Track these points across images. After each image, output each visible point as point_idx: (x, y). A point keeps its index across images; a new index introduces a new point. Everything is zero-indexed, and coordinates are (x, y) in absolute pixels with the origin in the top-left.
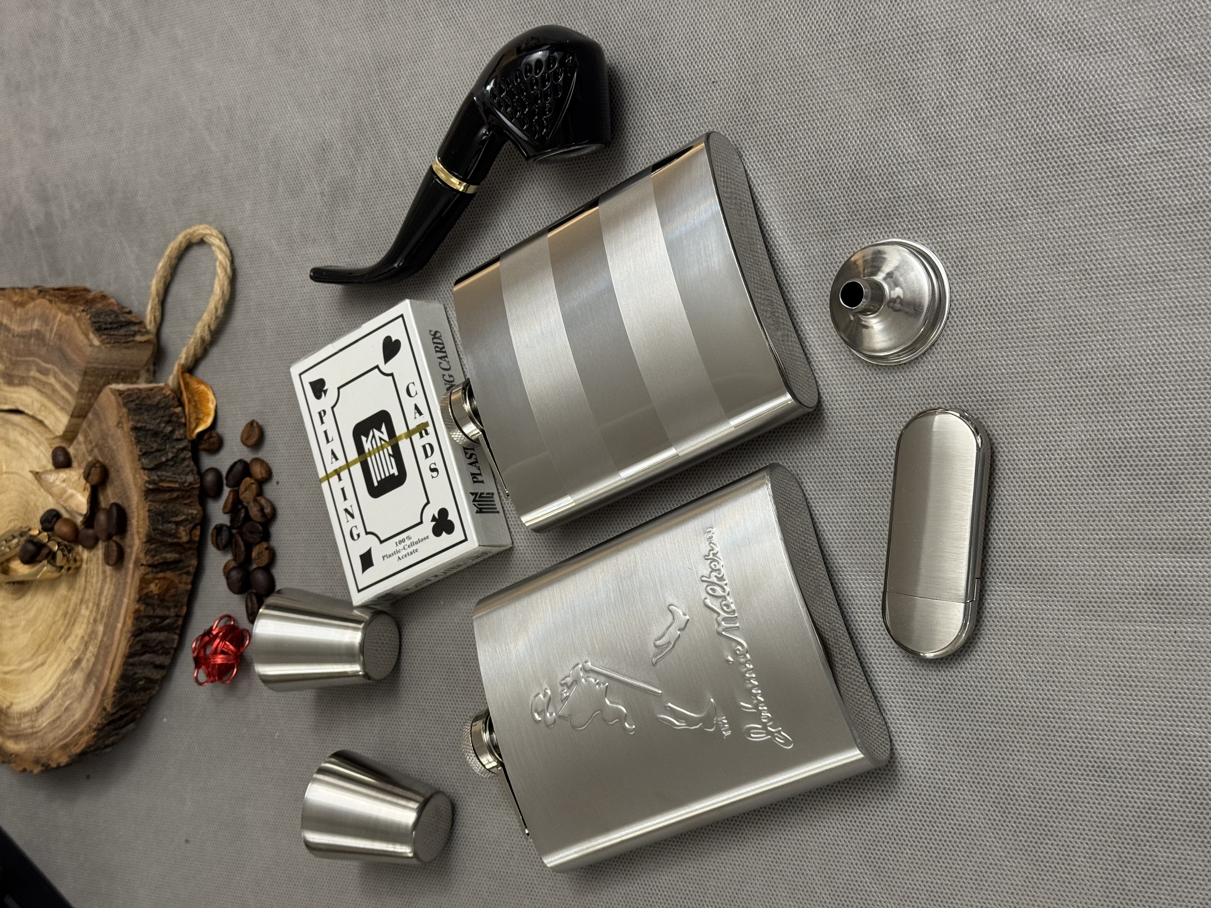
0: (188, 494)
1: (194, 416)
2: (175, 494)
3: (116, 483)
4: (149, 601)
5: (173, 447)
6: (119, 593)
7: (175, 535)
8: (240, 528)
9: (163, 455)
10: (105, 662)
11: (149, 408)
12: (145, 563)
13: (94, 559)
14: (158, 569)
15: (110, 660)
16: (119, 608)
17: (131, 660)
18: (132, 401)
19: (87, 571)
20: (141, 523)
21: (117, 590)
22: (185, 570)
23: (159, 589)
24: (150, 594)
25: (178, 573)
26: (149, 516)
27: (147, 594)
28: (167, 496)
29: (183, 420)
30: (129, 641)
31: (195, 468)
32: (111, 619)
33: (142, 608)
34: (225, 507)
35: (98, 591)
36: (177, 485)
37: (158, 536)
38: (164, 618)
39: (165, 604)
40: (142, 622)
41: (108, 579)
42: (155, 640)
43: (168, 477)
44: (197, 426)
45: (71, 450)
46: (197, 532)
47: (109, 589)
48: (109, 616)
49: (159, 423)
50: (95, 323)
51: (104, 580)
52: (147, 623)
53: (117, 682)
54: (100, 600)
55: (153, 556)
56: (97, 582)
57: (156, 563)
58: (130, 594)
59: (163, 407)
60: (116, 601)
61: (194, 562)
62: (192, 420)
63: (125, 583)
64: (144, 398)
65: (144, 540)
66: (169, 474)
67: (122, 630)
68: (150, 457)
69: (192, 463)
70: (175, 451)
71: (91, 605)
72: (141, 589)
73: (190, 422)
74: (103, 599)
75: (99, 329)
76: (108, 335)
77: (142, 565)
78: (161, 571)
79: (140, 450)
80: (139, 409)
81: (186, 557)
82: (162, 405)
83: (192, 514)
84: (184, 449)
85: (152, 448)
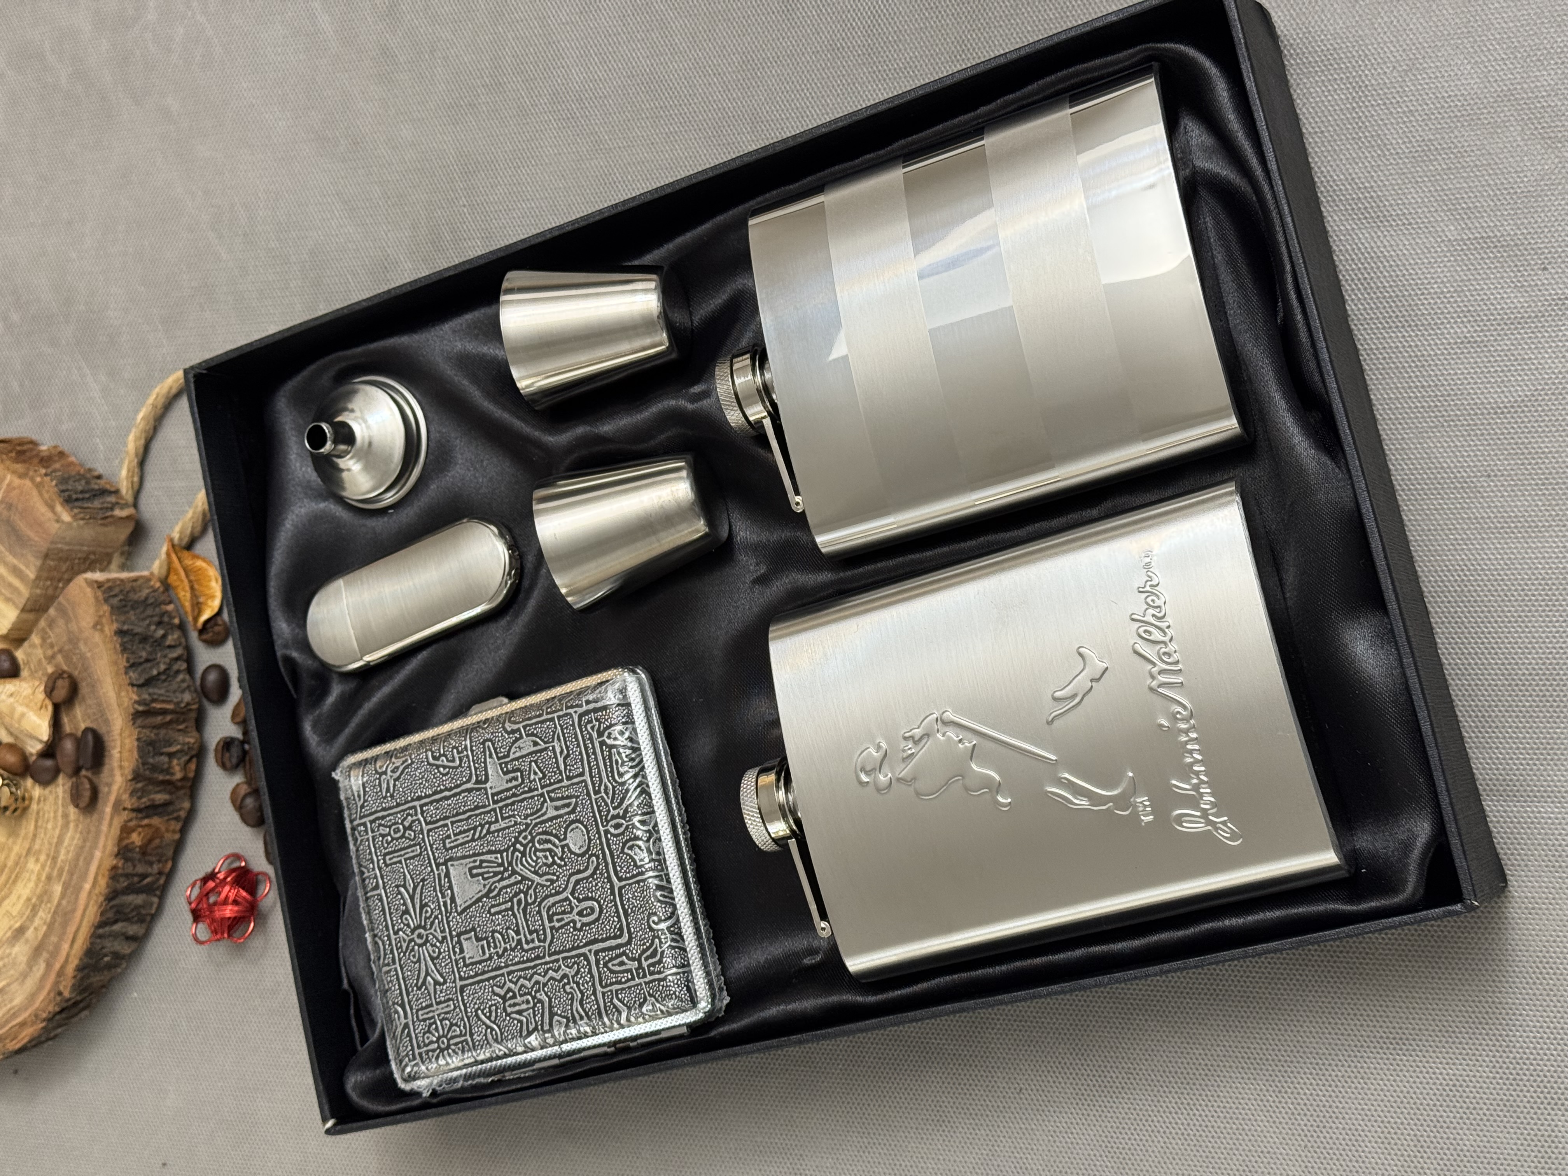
0: (185, 717)
2: (168, 718)
3: (89, 702)
4: (130, 855)
5: (165, 656)
6: (88, 844)
7: (168, 771)
9: (153, 666)
10: (64, 933)
11: (135, 605)
12: (128, 806)
13: (51, 798)
14: (145, 814)
15: (71, 930)
16: (88, 863)
17: (101, 931)
18: (115, 596)
19: (38, 813)
20: (126, 754)
21: (85, 840)
22: (175, 815)
23: (142, 839)
24: (131, 847)
25: (166, 818)
26: (138, 746)
27: (126, 846)
28: (159, 719)
29: (176, 621)
30: (101, 905)
31: (192, 684)
32: (75, 877)
33: (120, 864)
35: (55, 840)
36: (170, 707)
37: (147, 772)
38: (144, 876)
39: (147, 858)
40: (118, 882)
41: (72, 825)
42: (130, 904)
43: (161, 695)
45: (20, 655)
46: (193, 766)
47: (73, 838)
48: (71, 873)
49: (149, 625)
50: (63, 491)
51: (66, 825)
52: (124, 883)
53: (81, 959)
54: (57, 852)
55: (139, 798)
56: (54, 829)
57: (142, 806)
58: (105, 846)
59: (151, 604)
60: (83, 855)
61: (187, 805)
63: (98, 833)
64: (128, 592)
65: (130, 777)
66: (162, 691)
67: (90, 893)
68: (140, 669)
69: (187, 677)
70: (167, 660)
71: (43, 858)
72: (121, 839)
74: (63, 851)
75: (69, 501)
76: (81, 508)
77: (125, 809)
78: (147, 817)
79: (128, 661)
80: (125, 606)
81: (178, 798)
82: (151, 601)
83: (188, 743)
84: (177, 659)
85: (141, 657)
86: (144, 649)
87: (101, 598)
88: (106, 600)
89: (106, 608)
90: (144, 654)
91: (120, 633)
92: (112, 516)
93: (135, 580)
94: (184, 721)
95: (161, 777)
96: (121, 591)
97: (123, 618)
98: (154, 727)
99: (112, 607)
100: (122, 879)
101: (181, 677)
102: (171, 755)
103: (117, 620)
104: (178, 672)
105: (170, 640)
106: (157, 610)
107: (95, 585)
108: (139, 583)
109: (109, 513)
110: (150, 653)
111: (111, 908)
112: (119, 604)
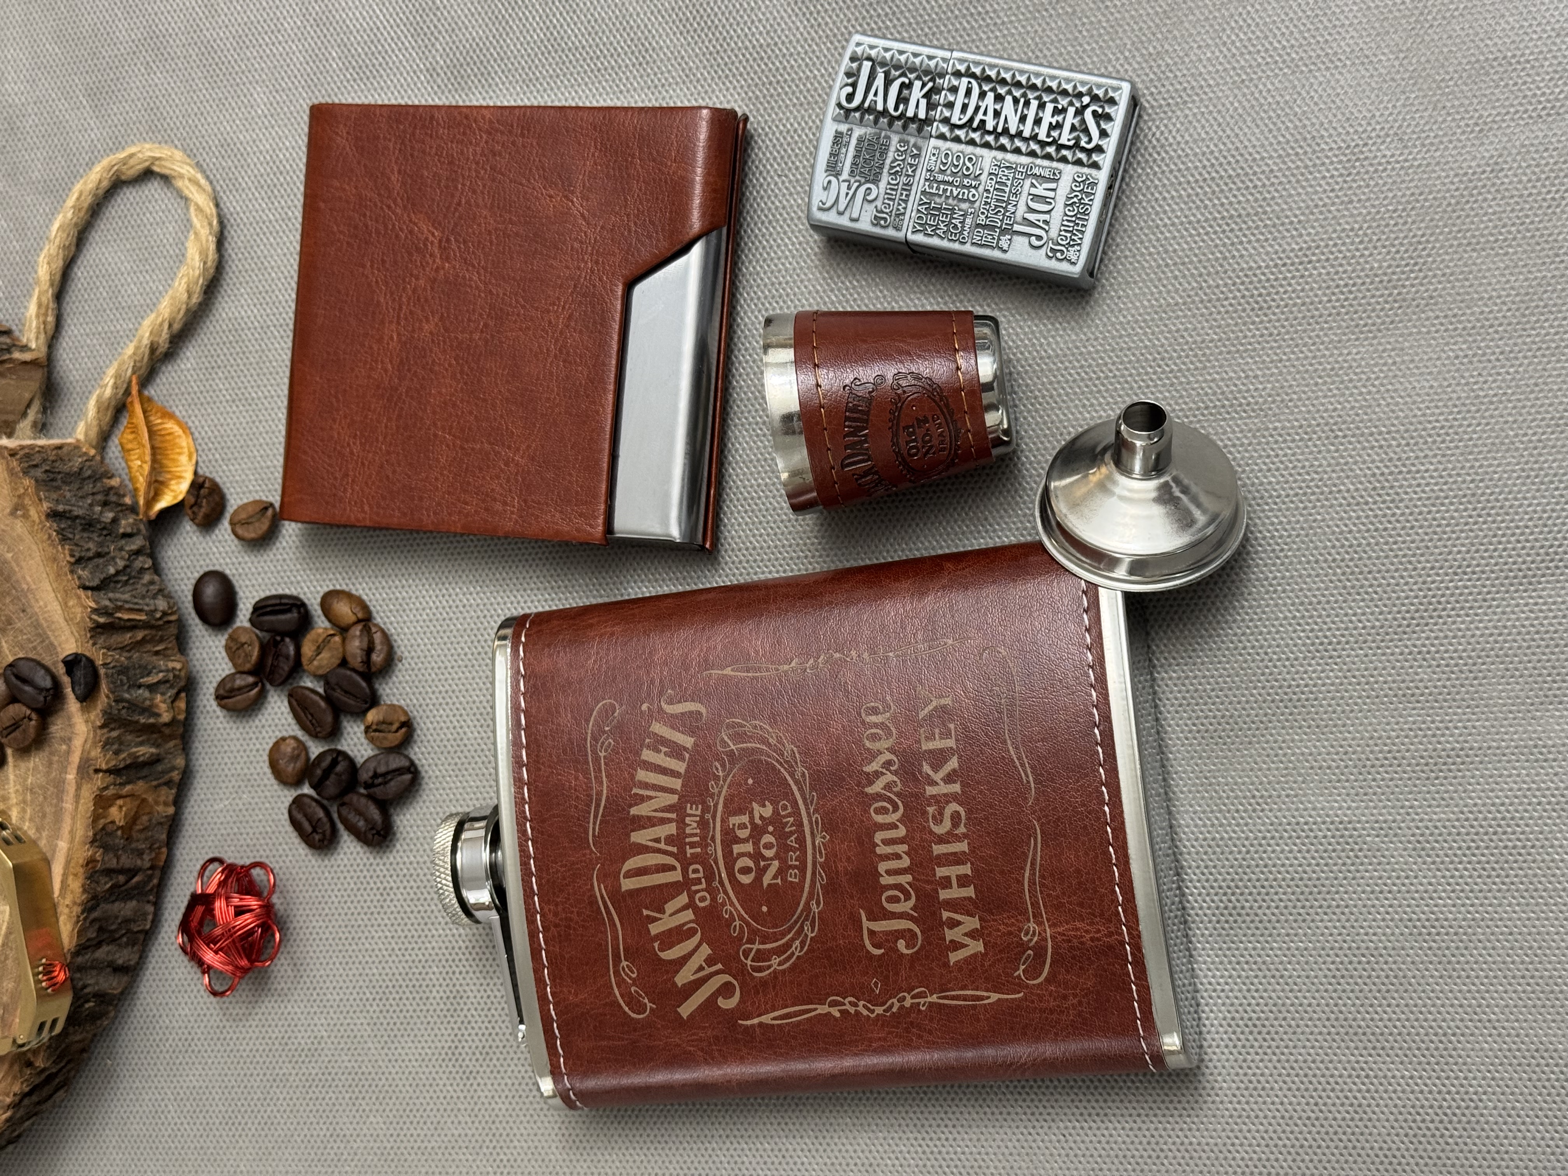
0: (160, 633)
4: (110, 840)
5: (121, 549)
7: (149, 711)
9: (108, 563)
12: (104, 767)
14: (126, 777)
22: (165, 778)
23: (125, 815)
24: (110, 828)
25: (155, 783)
26: (106, 676)
27: (103, 828)
28: (129, 637)
33: (98, 855)
36: (144, 617)
37: (123, 714)
38: (132, 872)
39: (133, 845)
40: (97, 883)
42: (117, 917)
43: (125, 602)
46: (182, 704)
49: (91, 505)
52: (106, 884)
55: (117, 753)
57: (122, 765)
58: (72, 831)
59: (89, 477)
61: (180, 762)
64: (54, 462)
65: (98, 724)
66: (126, 597)
68: (89, 567)
69: (156, 578)
70: (125, 555)
72: (96, 818)
77: (97, 771)
78: (128, 782)
79: (71, 554)
81: (167, 753)
82: (87, 472)
83: (173, 670)
85: (88, 550)
86: (89, 539)
87: (18, 472)
89: (27, 482)
90: (91, 547)
91: (54, 515)
92: (11, 360)
93: (59, 447)
94: (161, 640)
95: (142, 720)
96: (44, 460)
97: (55, 496)
98: (124, 648)
99: (37, 481)
100: (103, 880)
101: (147, 578)
102: (152, 688)
103: (46, 498)
104: (142, 570)
105: (125, 525)
106: (99, 485)
107: (6, 454)
108: (65, 450)
109: (7, 357)
110: (101, 544)
111: (92, 923)
112: (44, 476)
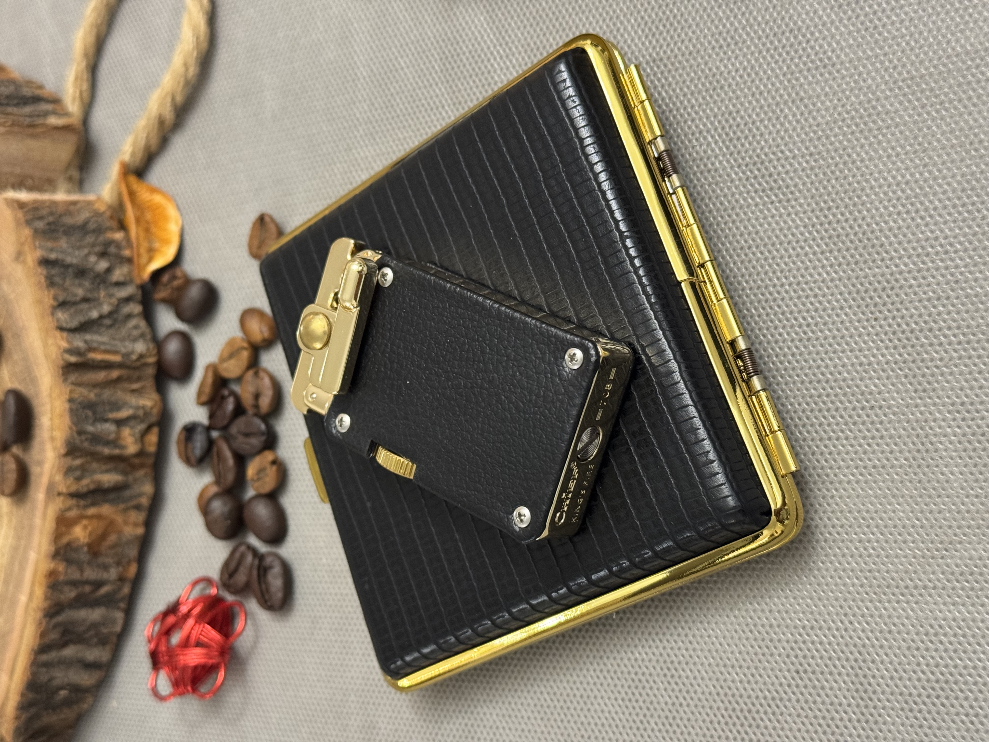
0: (137, 374)
1: (145, 245)
2: (115, 374)
4: (73, 555)
5: (111, 296)
6: (23, 543)
7: (115, 443)
8: (225, 428)
9: (95, 307)
11: (69, 231)
12: (64, 490)
14: (89, 501)
16: (22, 568)
17: (44, 657)
18: (41, 218)
20: (57, 421)
21: (18, 538)
22: (134, 502)
23: (90, 534)
24: (74, 545)
25: (122, 506)
26: (71, 410)
27: (68, 544)
28: (101, 376)
29: (127, 253)
30: (41, 623)
31: (147, 330)
32: (11, 588)
33: (61, 568)
34: (200, 394)
36: (116, 358)
37: (86, 444)
38: (98, 584)
39: (101, 560)
40: (61, 592)
41: (5, 520)
42: (84, 620)
43: (104, 343)
44: (150, 260)
46: (153, 438)
47: (6, 538)
49: (87, 255)
52: (71, 594)
53: (23, 695)
55: (78, 479)
57: (85, 490)
58: (40, 545)
59: (94, 231)
61: (148, 488)
62: (143, 251)
63: (31, 527)
64: (60, 216)
65: (63, 451)
66: (104, 339)
67: (27, 606)
68: (72, 310)
69: (143, 324)
70: (114, 301)
72: (57, 536)
73: (139, 255)
77: (59, 494)
78: (93, 504)
79: (55, 298)
80: (53, 231)
81: (135, 480)
82: (92, 226)
83: (143, 407)
84: (128, 300)
85: (75, 295)
86: (80, 285)
87: (22, 220)
88: (28, 223)
89: (27, 232)
90: (80, 292)
91: (45, 262)
92: (43, 125)
93: (74, 203)
94: (139, 379)
95: (106, 451)
96: (51, 214)
97: (50, 244)
98: (95, 385)
99: (36, 231)
100: (66, 589)
101: (133, 322)
102: (120, 423)
103: (41, 247)
104: (129, 316)
105: (118, 274)
106: (101, 238)
107: (16, 205)
108: (78, 206)
109: (40, 121)
110: (91, 290)
111: (55, 626)
112: (47, 227)
